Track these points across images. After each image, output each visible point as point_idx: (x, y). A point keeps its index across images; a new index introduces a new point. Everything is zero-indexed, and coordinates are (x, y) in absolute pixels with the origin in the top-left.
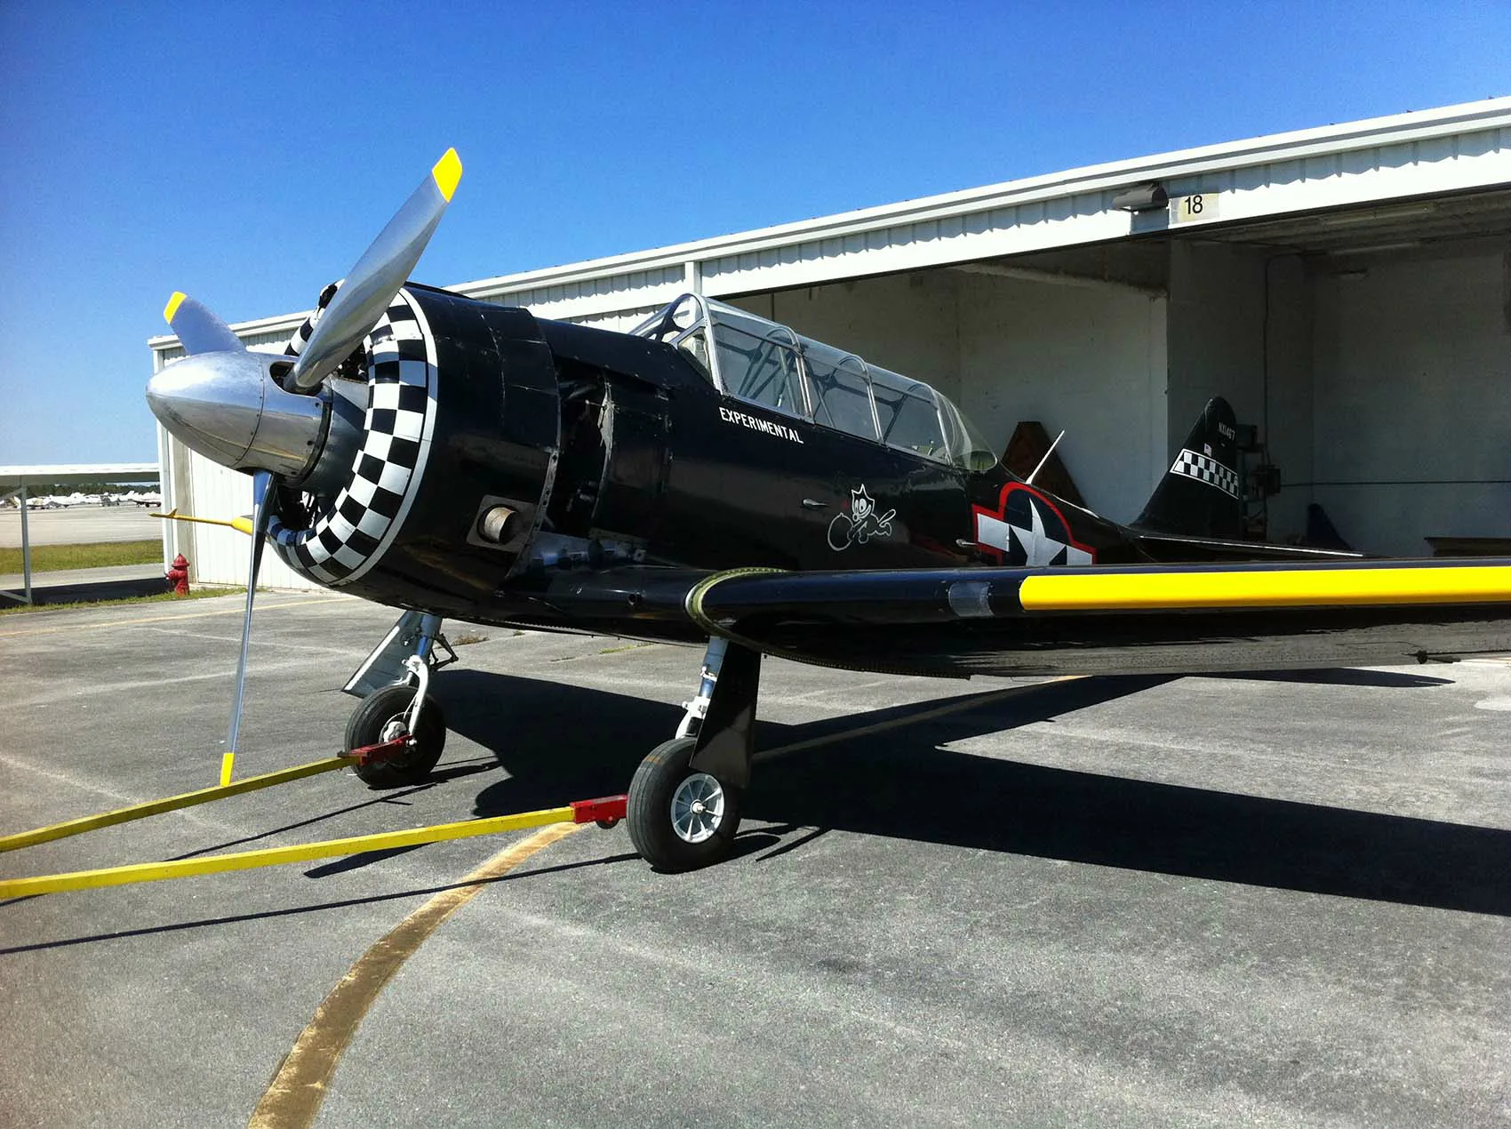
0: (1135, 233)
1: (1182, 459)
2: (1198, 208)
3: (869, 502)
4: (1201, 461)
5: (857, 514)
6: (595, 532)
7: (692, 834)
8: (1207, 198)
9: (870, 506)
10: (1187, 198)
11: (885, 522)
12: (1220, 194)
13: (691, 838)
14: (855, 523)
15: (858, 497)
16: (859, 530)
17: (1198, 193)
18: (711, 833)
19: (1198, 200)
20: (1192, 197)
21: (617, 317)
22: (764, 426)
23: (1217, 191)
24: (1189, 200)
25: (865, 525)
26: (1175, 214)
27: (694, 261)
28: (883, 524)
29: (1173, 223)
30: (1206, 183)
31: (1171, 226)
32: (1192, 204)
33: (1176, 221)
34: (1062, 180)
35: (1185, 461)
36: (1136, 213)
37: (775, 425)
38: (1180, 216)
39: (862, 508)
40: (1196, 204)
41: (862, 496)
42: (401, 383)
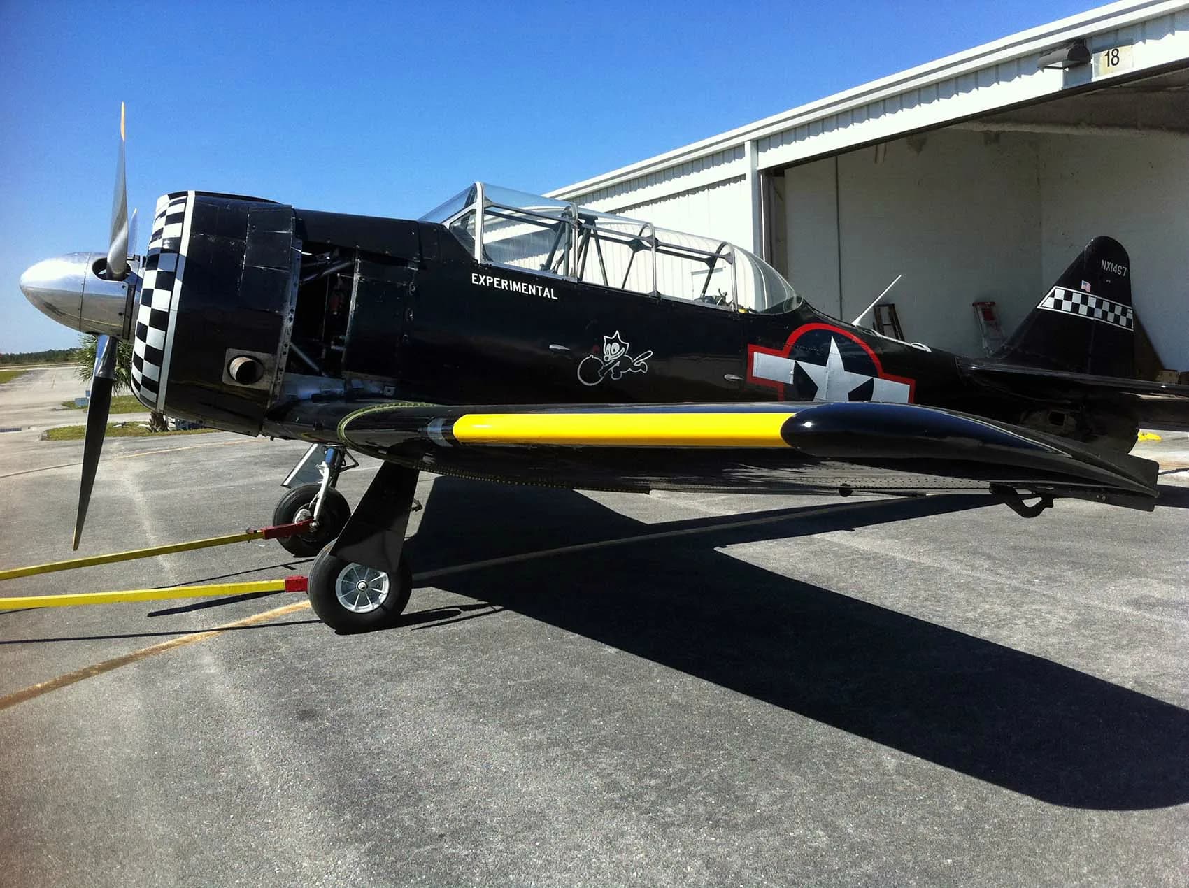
0: (1066, 88)
1: (1053, 295)
2: (1115, 60)
3: (621, 346)
4: (1077, 298)
5: (609, 356)
6: (347, 374)
7: (357, 606)
8: (1124, 51)
9: (623, 348)
10: (1106, 52)
11: (639, 361)
12: (1134, 46)
13: (356, 609)
14: (605, 363)
15: (610, 342)
16: (612, 368)
17: (1115, 46)
18: (376, 606)
19: (1115, 53)
20: (1111, 51)
21: (706, 190)
22: (517, 287)
23: (1130, 42)
24: (1108, 55)
25: (618, 364)
26: (1097, 68)
27: (750, 140)
28: (638, 363)
29: (1096, 76)
30: (1122, 36)
31: (1094, 79)
32: (1111, 57)
33: (1098, 74)
34: (1003, 45)
35: (1056, 297)
36: (1067, 69)
37: (530, 286)
38: (1102, 69)
39: (614, 350)
40: (1114, 57)
41: (616, 340)
42: (158, 270)
